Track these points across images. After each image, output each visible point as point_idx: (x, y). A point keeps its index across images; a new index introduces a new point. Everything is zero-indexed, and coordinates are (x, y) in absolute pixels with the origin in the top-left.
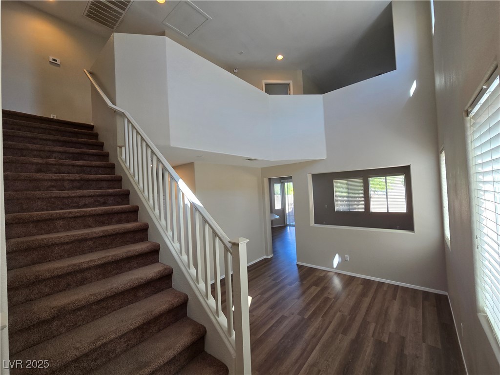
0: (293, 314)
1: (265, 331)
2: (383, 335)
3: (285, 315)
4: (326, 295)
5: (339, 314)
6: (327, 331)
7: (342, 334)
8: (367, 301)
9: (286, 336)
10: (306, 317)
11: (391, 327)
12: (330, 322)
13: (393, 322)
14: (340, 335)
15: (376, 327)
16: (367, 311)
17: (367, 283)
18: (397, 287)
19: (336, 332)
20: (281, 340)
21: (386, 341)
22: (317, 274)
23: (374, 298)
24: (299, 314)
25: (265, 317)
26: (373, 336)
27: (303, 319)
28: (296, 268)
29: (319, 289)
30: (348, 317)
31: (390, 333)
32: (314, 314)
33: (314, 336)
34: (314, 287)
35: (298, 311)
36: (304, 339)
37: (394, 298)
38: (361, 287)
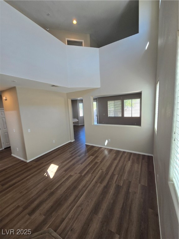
0: (76, 174)
1: (57, 186)
2: (120, 181)
3: (72, 175)
4: (96, 161)
5: (101, 171)
6: (92, 182)
7: (100, 183)
8: (116, 162)
9: (68, 188)
10: (83, 175)
11: (125, 176)
12: (95, 177)
13: (126, 173)
14: (99, 184)
15: (118, 176)
16: (115, 168)
17: (118, 152)
18: (131, 153)
19: (97, 182)
20: (65, 191)
21: (121, 185)
22: (94, 149)
23: (120, 160)
24: (80, 173)
25: (60, 177)
26: (115, 183)
27: (81, 176)
28: (85, 146)
29: (94, 157)
30: (105, 172)
31: (124, 180)
32: (88, 172)
33: (84, 186)
34: (91, 156)
35: (79, 171)
36: (78, 189)
37: (129, 160)
38: (115, 155)
